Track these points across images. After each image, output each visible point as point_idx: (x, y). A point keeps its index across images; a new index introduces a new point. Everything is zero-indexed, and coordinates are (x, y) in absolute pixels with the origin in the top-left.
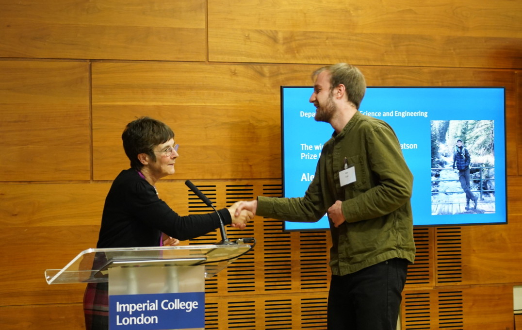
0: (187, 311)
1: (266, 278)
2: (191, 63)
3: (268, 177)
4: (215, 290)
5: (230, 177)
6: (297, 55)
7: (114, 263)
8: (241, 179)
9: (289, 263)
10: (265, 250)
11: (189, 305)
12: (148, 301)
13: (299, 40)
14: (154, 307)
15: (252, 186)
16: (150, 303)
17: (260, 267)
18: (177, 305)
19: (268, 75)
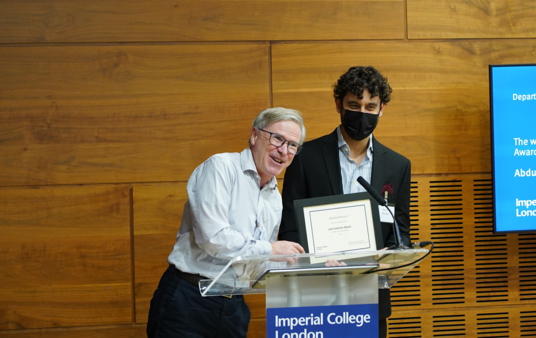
0: (357, 325)
1: (477, 288)
2: (388, 41)
3: (479, 171)
4: (417, 302)
5: (435, 172)
6: (513, 28)
7: (271, 271)
8: (447, 174)
9: (505, 270)
10: (477, 255)
11: (360, 319)
12: (312, 315)
13: (515, 10)
14: (319, 321)
15: (460, 181)
16: (314, 317)
17: (470, 276)
18: (346, 318)
19: (478, 52)
